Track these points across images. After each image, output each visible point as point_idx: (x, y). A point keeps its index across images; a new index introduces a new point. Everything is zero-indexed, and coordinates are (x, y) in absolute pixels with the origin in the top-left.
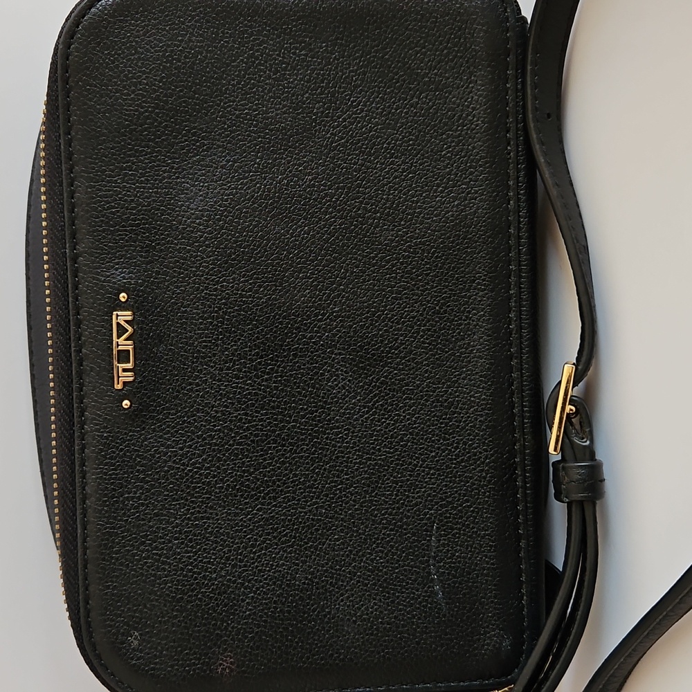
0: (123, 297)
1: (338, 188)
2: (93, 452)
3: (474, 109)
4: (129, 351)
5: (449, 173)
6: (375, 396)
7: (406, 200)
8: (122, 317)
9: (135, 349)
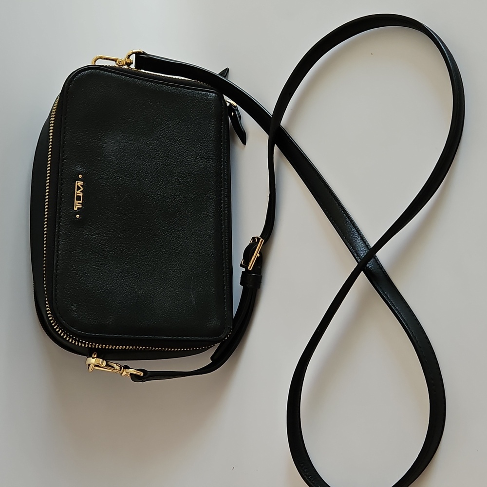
0: (80, 176)
1: (161, 152)
2: (63, 233)
3: (210, 132)
4: (81, 196)
5: (201, 153)
6: (172, 228)
7: (185, 160)
8: (79, 183)
9: (83, 196)
